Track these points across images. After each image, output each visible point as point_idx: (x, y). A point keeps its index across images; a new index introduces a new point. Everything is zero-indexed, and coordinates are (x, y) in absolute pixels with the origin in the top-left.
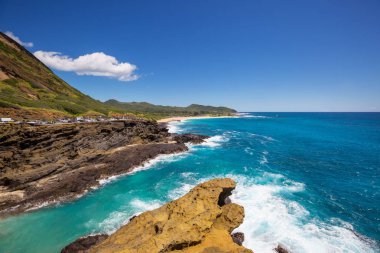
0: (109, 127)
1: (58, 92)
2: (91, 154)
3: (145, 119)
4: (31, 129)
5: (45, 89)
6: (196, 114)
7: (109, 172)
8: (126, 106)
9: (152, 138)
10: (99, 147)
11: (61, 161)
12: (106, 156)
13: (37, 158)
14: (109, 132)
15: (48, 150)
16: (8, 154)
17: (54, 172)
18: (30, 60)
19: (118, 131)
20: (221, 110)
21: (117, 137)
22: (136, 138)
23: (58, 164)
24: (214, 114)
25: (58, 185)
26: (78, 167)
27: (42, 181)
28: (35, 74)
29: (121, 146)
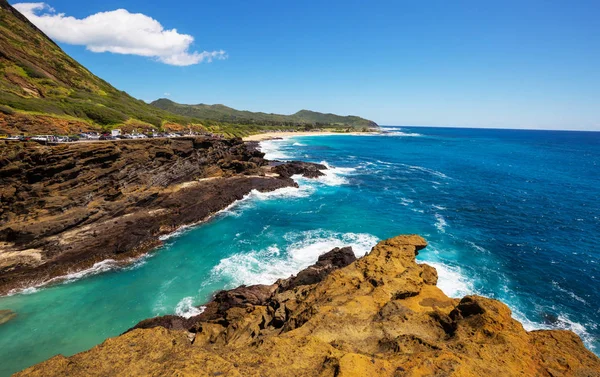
0: (168, 148)
1: (73, 86)
2: (142, 192)
3: (225, 136)
4: (41, 149)
5: (52, 79)
6: (308, 128)
7: (174, 223)
8: (189, 110)
9: (239, 169)
10: (154, 183)
11: (94, 203)
12: (166, 196)
13: (55, 197)
14: (168, 156)
15: (72, 185)
16: (8, 191)
17: (85, 221)
18: (20, 26)
19: (184, 155)
20: (351, 122)
21: (181, 165)
22: (213, 168)
23: (90, 207)
24: (339, 128)
25: (93, 241)
26: (122, 213)
27: (68, 235)
28: (31, 52)
29: (188, 180)
